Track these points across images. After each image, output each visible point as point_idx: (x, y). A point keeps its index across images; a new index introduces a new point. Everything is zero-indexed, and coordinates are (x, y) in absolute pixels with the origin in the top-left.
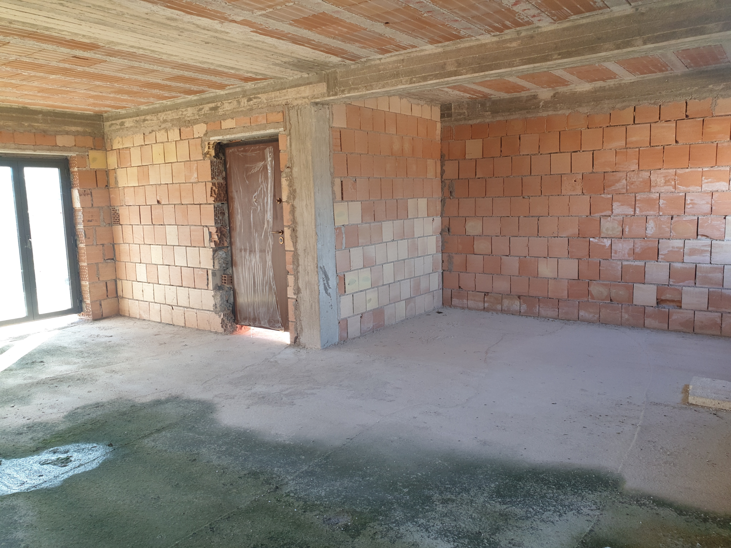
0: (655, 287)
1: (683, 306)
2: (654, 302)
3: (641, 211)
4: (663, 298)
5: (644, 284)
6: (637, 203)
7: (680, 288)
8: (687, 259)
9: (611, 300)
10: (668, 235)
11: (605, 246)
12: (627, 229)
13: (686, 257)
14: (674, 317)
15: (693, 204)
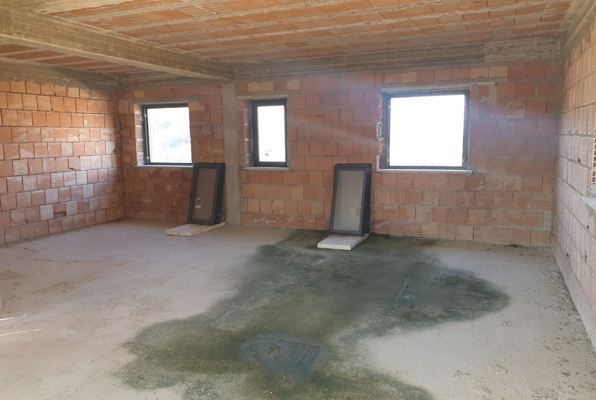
0: (52, 205)
1: (67, 214)
2: (52, 216)
3: (38, 155)
4: (57, 211)
5: (46, 204)
6: (35, 149)
7: (64, 203)
8: (66, 184)
9: (27, 222)
10: (55, 171)
11: (18, 182)
12: (31, 168)
13: (65, 183)
14: (64, 223)
15: (65, 149)
